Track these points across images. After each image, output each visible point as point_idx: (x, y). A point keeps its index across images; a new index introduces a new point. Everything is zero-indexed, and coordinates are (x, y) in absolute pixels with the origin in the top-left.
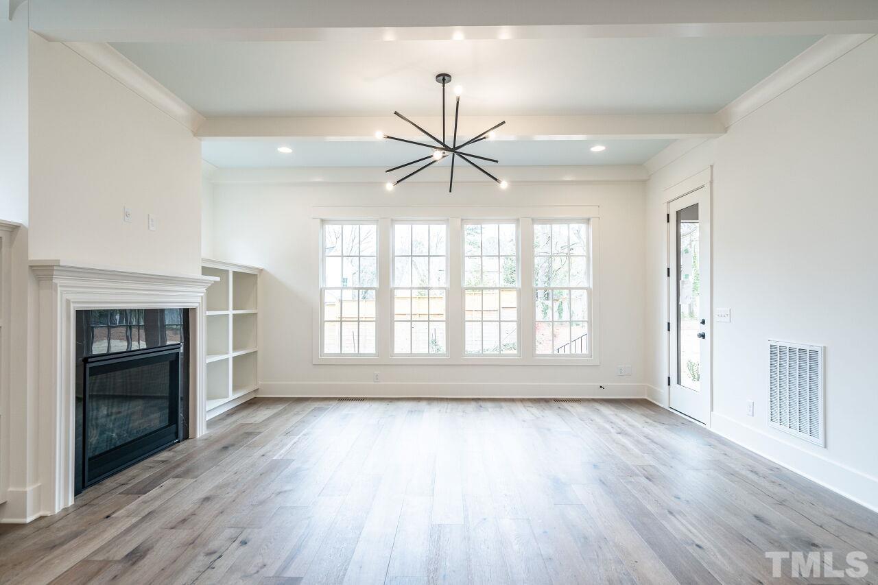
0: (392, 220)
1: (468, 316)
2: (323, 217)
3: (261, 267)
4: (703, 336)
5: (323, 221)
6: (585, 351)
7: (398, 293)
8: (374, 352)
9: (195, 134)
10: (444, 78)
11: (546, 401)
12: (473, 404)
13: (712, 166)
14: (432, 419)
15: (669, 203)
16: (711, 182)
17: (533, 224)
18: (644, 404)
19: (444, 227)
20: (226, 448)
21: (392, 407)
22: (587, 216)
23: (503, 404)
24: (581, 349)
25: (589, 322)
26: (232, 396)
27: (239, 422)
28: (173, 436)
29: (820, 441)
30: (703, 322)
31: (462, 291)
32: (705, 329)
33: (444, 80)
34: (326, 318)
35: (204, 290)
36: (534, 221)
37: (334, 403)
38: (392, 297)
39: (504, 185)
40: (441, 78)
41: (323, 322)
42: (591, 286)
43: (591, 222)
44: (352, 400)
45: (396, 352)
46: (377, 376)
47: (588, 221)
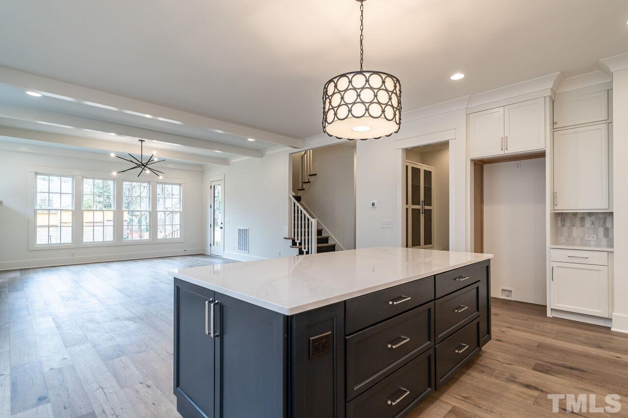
0: (82, 177)
2: (37, 172)
4: (221, 228)
5: (37, 174)
6: (179, 237)
13: (225, 175)
15: (211, 181)
16: (225, 179)
17: (157, 184)
18: (201, 255)
19: (113, 182)
22: (179, 183)
24: (177, 235)
25: (180, 225)
29: (247, 251)
30: (222, 223)
32: (222, 226)
34: (38, 224)
38: (82, 215)
41: (36, 227)
44: (70, 265)
45: (84, 241)
46: (73, 254)
47: (180, 185)
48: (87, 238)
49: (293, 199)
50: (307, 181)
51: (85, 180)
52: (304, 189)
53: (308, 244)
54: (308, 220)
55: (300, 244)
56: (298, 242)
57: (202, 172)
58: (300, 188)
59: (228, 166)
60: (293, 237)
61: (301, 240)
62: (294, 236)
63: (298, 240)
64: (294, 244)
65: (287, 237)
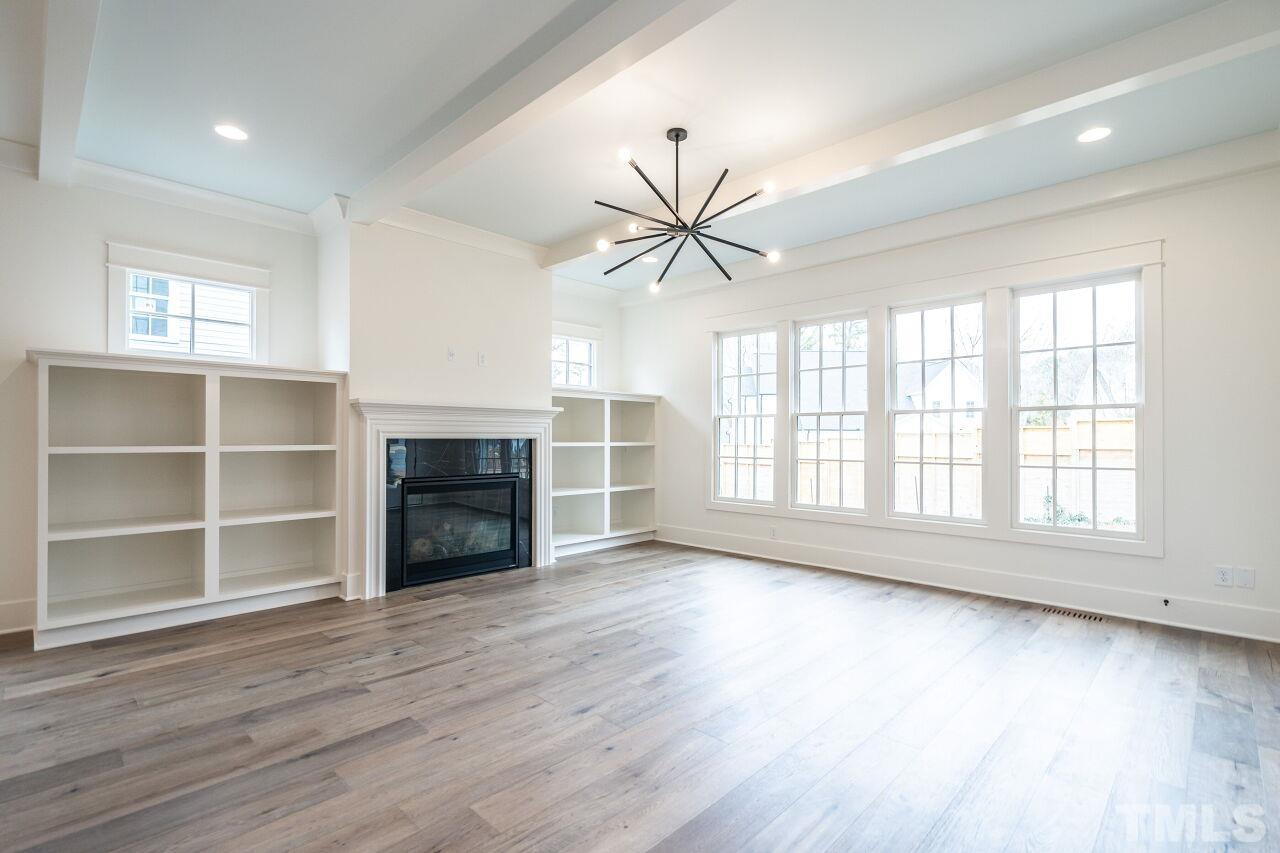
2: (717, 330)
3: (660, 394)
5: (718, 335)
7: (802, 421)
8: (771, 499)
9: (542, 267)
10: (677, 134)
11: (1027, 606)
22: (1131, 267)
26: (608, 534)
28: (511, 561)
33: (677, 136)
35: (550, 421)
36: (1015, 292)
40: (673, 134)
43: (1144, 274)
45: (798, 502)
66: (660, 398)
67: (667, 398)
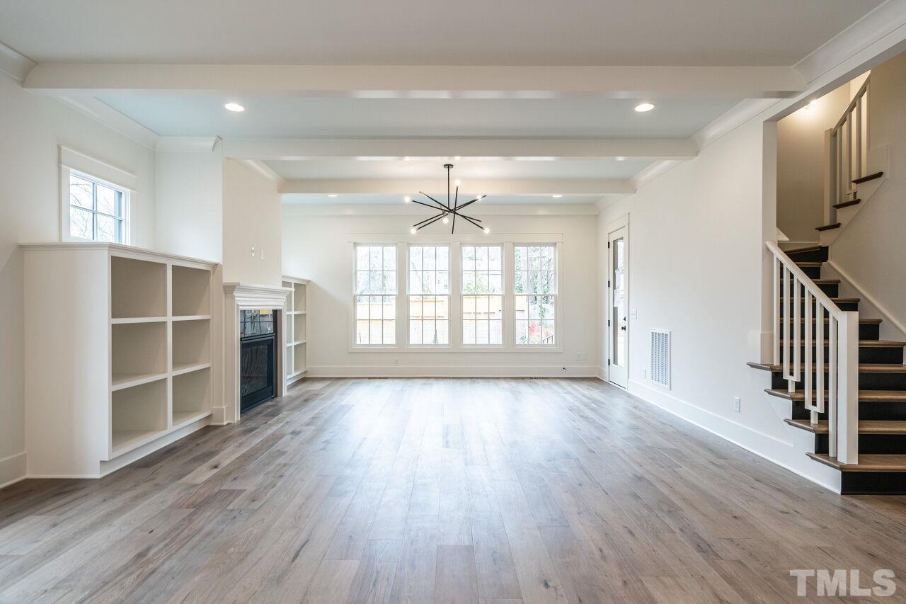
0: (408, 244)
1: (465, 317)
2: (355, 241)
3: (309, 279)
4: (624, 328)
5: (356, 244)
7: (412, 298)
8: (394, 343)
9: (279, 192)
11: (523, 378)
12: (469, 380)
13: (629, 214)
14: (438, 392)
15: (609, 234)
16: (629, 224)
17: (514, 247)
18: (595, 380)
19: (447, 248)
20: (306, 400)
21: (410, 382)
22: (553, 241)
23: (491, 380)
25: (556, 321)
26: (294, 374)
27: (304, 390)
28: (270, 394)
29: (668, 386)
30: (625, 319)
31: (461, 297)
32: (626, 324)
34: (358, 316)
36: (515, 244)
37: (366, 380)
38: (408, 302)
39: (487, 231)
40: (447, 166)
41: (356, 320)
42: (557, 293)
43: (557, 245)
44: (379, 378)
45: (411, 343)
46: (397, 361)
47: (554, 244)
48: (414, 339)
49: (779, 255)
50: (851, 198)
51: (411, 248)
52: (838, 226)
53: (826, 387)
54: (826, 314)
55: (800, 386)
56: (792, 380)
57: (597, 216)
58: (827, 223)
59: (634, 195)
60: (776, 363)
61: (803, 374)
62: (781, 361)
63: (792, 374)
64: (779, 383)
65: (758, 361)
66: (309, 281)
67: (314, 281)
